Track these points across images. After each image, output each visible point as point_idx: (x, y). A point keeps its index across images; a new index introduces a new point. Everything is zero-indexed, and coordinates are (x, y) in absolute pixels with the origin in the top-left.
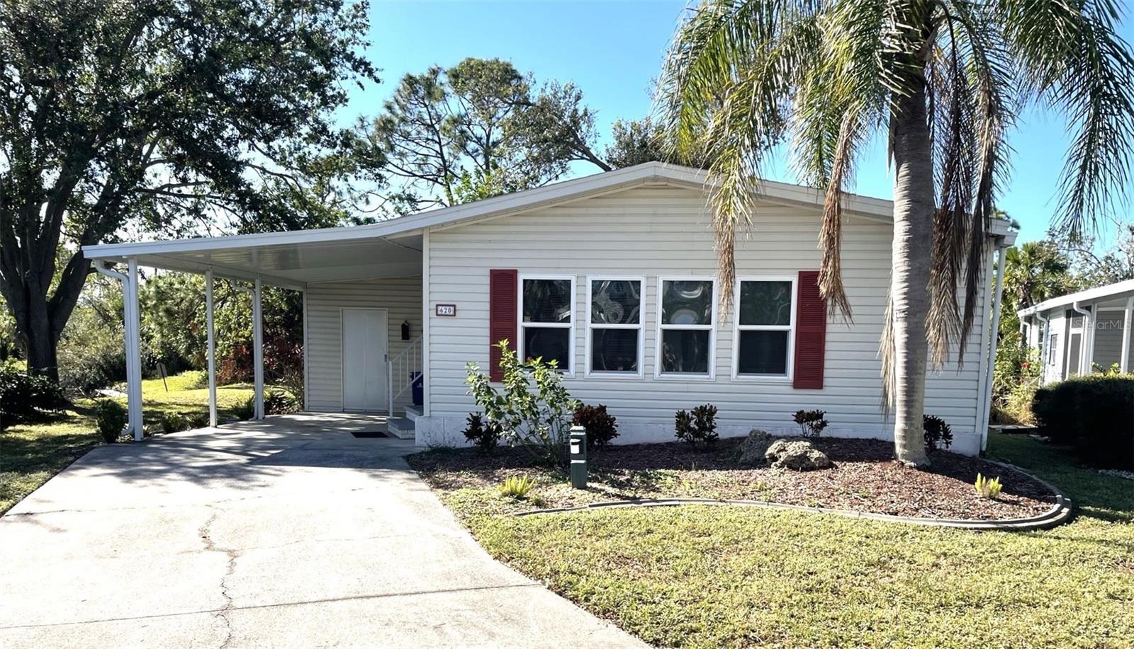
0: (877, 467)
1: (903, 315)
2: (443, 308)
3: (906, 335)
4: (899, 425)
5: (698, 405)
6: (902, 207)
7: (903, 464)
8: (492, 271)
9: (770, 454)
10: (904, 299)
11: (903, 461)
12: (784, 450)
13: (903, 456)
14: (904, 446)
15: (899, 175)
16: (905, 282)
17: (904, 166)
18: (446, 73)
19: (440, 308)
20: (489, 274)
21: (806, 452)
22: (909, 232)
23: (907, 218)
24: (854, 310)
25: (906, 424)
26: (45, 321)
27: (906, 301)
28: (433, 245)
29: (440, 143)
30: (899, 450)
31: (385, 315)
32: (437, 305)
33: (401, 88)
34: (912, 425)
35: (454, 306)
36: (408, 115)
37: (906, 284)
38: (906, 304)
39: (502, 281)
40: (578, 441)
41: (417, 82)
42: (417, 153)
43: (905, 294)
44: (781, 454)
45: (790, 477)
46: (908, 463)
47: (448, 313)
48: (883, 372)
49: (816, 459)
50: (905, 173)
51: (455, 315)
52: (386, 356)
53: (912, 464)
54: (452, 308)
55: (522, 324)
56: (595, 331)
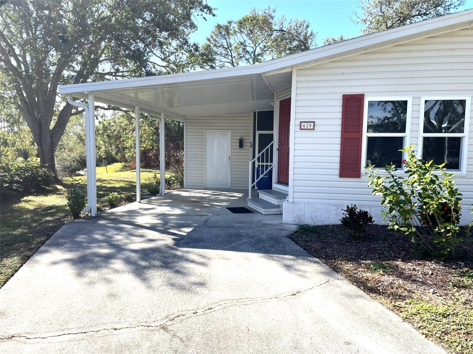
2: (306, 124)
8: (344, 96)
18: (235, 23)
19: (303, 124)
20: (341, 98)
26: (49, 139)
28: (300, 79)
29: (231, 56)
31: (229, 134)
32: (301, 122)
33: (214, 31)
35: (314, 122)
36: (217, 43)
41: (221, 27)
42: (221, 61)
47: (309, 128)
51: (314, 129)
52: (229, 157)
54: (312, 124)
55: (366, 134)
56: (425, 139)
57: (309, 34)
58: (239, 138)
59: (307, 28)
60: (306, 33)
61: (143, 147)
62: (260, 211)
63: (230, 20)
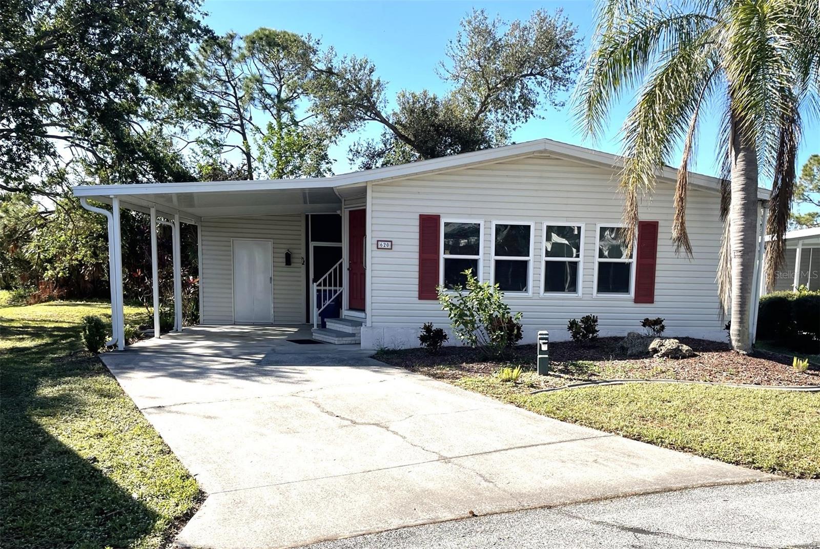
0: (724, 354)
1: (740, 254)
2: (383, 243)
3: (742, 267)
4: (734, 327)
5: (585, 315)
6: (740, 182)
7: (738, 353)
8: (421, 216)
9: (652, 348)
10: (741, 243)
11: (738, 350)
12: (662, 345)
13: (738, 347)
14: (739, 341)
15: (738, 160)
16: (742, 232)
17: (741, 155)
18: (242, 39)
19: (380, 243)
20: (418, 218)
21: (679, 346)
22: (745, 198)
23: (743, 190)
24: (694, 249)
25: (740, 326)
27: (742, 245)
28: (375, 195)
29: (235, 97)
30: (734, 343)
31: (270, 244)
32: (378, 241)
34: (744, 326)
35: (391, 242)
36: (207, 72)
37: (743, 233)
38: (742, 247)
39: (429, 224)
40: (547, 341)
43: (741, 240)
44: (661, 348)
45: (672, 364)
46: (742, 352)
47: (386, 247)
48: (719, 292)
49: (686, 351)
50: (741, 160)
51: (391, 249)
52: (271, 278)
53: (744, 352)
54: (390, 243)
55: (443, 256)
56: (497, 262)
57: (374, 83)
58: (285, 251)
59: (371, 73)
60: (370, 81)
61: (77, 259)
62: (332, 341)
63: (231, 33)
